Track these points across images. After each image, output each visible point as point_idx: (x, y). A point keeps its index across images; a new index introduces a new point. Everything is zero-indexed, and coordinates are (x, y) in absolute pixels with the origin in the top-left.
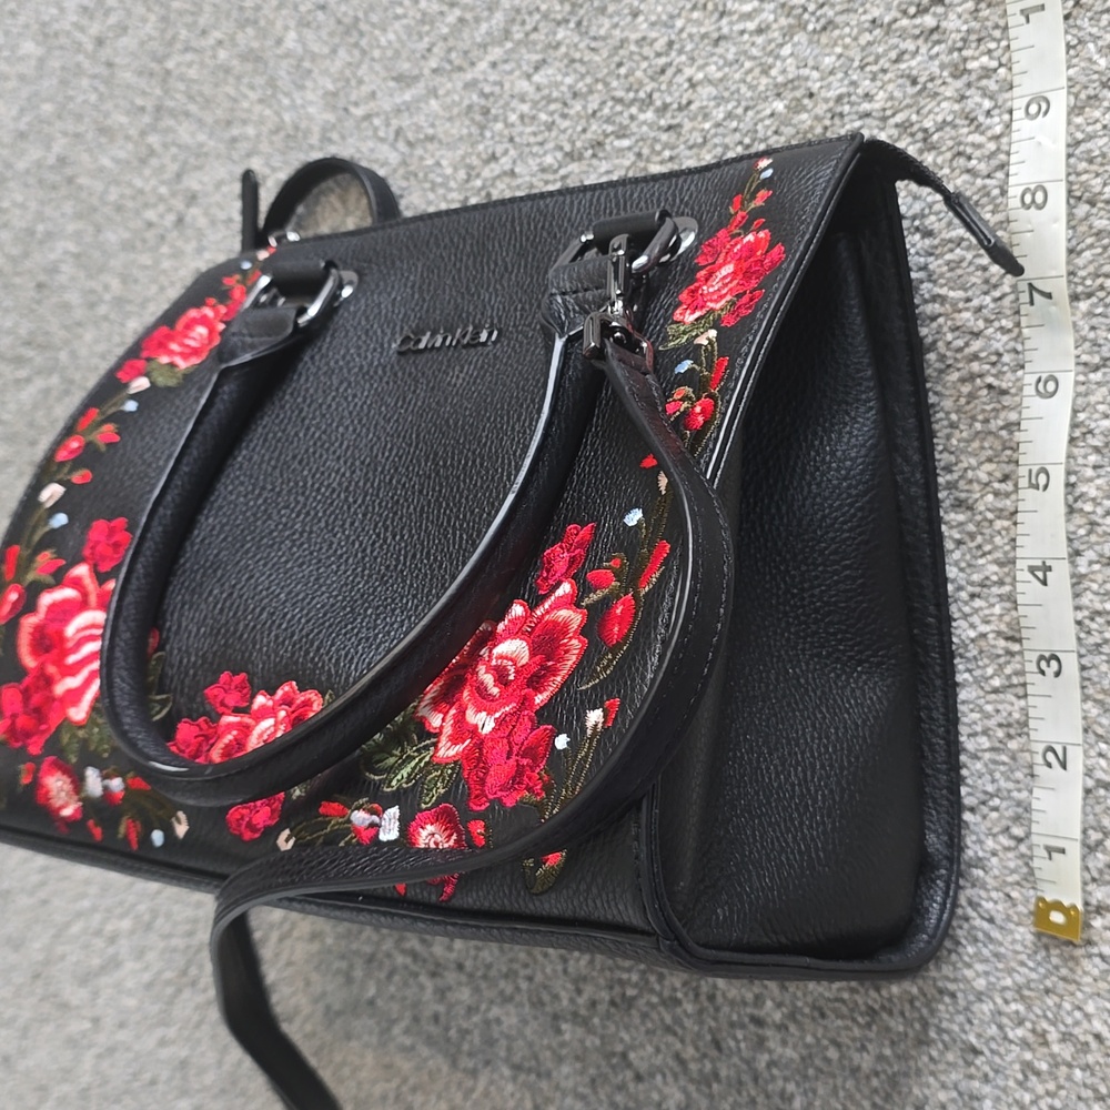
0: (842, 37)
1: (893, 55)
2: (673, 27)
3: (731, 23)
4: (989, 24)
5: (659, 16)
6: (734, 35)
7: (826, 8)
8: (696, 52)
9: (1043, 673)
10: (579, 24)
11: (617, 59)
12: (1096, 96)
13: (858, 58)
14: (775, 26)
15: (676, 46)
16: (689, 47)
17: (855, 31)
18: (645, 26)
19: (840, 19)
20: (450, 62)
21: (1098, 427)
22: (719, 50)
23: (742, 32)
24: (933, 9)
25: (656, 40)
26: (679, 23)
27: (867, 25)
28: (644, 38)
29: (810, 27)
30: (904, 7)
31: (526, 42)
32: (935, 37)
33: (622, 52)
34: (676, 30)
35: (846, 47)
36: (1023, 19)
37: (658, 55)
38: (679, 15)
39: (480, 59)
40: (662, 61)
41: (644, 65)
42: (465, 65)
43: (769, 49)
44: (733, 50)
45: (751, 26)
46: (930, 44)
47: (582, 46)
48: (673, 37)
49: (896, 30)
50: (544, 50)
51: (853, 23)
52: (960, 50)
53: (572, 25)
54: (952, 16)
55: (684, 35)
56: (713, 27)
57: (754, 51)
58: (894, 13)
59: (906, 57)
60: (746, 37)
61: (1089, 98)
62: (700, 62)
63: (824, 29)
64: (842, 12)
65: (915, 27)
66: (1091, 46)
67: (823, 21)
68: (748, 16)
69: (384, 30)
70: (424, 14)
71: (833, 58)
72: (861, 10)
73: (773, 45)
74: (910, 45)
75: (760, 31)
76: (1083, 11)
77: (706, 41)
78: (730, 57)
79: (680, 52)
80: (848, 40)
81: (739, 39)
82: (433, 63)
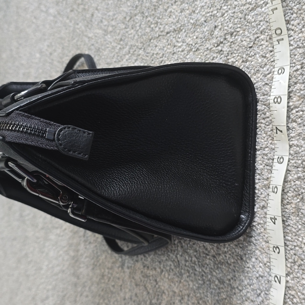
0: (200, 53)
1: (212, 58)
2: (164, 50)
3: (177, 49)
4: (233, 49)
5: (161, 47)
6: (177, 52)
7: (197, 44)
8: (169, 57)
9: (274, 252)
10: (144, 49)
11: (152, 59)
12: (259, 70)
13: (204, 59)
14: (186, 50)
15: (164, 55)
16: (167, 56)
17: (203, 51)
18: (158, 50)
19: (200, 48)
20: (118, 59)
21: (259, 167)
22: (174, 56)
23: (179, 51)
24: (220, 45)
25: (160, 53)
26: (165, 49)
27: (206, 49)
28: (157, 53)
29: (193, 50)
30: (214, 44)
31: (133, 54)
32: (222, 53)
33: (153, 57)
34: (165, 51)
35: (201, 56)
36: (277, 43)
37: (161, 58)
38: (165, 47)
39: (124, 59)
40: (161, 59)
41: (158, 60)
42: (121, 60)
43: (184, 56)
44: (177, 56)
45: (180, 50)
46: (220, 55)
47: (145, 55)
48: (164, 53)
49: (213, 51)
50: (137, 57)
51: (203, 49)
52: (227, 56)
53: (143, 49)
54: (225, 47)
55: (166, 52)
56: (172, 50)
57: (181, 57)
58: (212, 46)
59: (214, 58)
60: (179, 53)
61: (257, 70)
62: (170, 60)
63: (196, 50)
64: (200, 46)
65: (217, 50)
66: (257, 55)
67: (196, 48)
68: (180, 47)
69: (105, 51)
70: (113, 47)
71: (198, 59)
72: (204, 45)
73: (185, 55)
74: (215, 55)
75: (182, 51)
76: (255, 45)
77: (171, 54)
78: (176, 58)
79: (165, 57)
80: (202, 54)
81: (178, 53)
82: (114, 60)
